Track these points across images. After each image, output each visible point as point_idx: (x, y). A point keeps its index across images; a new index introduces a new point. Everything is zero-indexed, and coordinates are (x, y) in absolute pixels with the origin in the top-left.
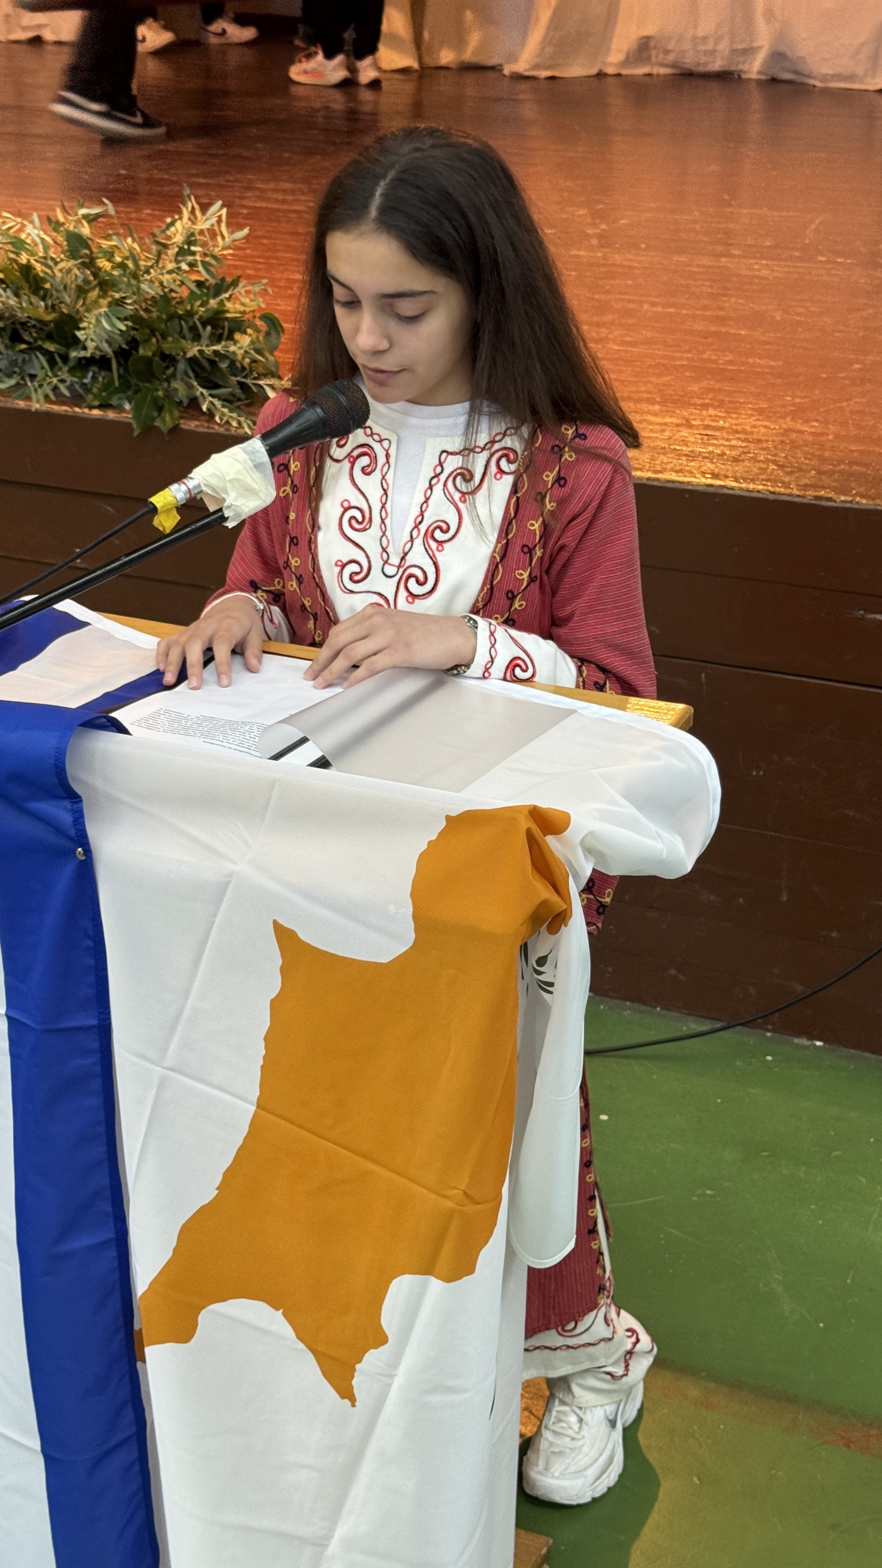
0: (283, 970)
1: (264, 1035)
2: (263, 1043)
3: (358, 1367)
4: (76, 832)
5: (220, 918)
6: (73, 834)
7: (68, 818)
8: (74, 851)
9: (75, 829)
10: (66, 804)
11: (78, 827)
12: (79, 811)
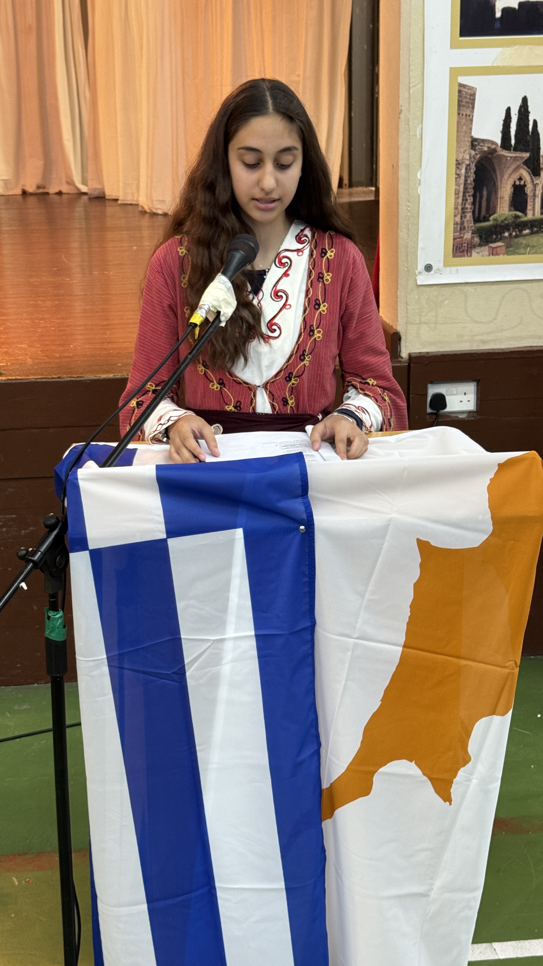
0: (421, 566)
1: (410, 604)
2: (409, 609)
3: (455, 780)
4: (307, 515)
5: (386, 545)
6: (304, 516)
7: (302, 508)
8: (298, 528)
9: (306, 513)
10: (300, 500)
11: (307, 511)
12: (307, 502)
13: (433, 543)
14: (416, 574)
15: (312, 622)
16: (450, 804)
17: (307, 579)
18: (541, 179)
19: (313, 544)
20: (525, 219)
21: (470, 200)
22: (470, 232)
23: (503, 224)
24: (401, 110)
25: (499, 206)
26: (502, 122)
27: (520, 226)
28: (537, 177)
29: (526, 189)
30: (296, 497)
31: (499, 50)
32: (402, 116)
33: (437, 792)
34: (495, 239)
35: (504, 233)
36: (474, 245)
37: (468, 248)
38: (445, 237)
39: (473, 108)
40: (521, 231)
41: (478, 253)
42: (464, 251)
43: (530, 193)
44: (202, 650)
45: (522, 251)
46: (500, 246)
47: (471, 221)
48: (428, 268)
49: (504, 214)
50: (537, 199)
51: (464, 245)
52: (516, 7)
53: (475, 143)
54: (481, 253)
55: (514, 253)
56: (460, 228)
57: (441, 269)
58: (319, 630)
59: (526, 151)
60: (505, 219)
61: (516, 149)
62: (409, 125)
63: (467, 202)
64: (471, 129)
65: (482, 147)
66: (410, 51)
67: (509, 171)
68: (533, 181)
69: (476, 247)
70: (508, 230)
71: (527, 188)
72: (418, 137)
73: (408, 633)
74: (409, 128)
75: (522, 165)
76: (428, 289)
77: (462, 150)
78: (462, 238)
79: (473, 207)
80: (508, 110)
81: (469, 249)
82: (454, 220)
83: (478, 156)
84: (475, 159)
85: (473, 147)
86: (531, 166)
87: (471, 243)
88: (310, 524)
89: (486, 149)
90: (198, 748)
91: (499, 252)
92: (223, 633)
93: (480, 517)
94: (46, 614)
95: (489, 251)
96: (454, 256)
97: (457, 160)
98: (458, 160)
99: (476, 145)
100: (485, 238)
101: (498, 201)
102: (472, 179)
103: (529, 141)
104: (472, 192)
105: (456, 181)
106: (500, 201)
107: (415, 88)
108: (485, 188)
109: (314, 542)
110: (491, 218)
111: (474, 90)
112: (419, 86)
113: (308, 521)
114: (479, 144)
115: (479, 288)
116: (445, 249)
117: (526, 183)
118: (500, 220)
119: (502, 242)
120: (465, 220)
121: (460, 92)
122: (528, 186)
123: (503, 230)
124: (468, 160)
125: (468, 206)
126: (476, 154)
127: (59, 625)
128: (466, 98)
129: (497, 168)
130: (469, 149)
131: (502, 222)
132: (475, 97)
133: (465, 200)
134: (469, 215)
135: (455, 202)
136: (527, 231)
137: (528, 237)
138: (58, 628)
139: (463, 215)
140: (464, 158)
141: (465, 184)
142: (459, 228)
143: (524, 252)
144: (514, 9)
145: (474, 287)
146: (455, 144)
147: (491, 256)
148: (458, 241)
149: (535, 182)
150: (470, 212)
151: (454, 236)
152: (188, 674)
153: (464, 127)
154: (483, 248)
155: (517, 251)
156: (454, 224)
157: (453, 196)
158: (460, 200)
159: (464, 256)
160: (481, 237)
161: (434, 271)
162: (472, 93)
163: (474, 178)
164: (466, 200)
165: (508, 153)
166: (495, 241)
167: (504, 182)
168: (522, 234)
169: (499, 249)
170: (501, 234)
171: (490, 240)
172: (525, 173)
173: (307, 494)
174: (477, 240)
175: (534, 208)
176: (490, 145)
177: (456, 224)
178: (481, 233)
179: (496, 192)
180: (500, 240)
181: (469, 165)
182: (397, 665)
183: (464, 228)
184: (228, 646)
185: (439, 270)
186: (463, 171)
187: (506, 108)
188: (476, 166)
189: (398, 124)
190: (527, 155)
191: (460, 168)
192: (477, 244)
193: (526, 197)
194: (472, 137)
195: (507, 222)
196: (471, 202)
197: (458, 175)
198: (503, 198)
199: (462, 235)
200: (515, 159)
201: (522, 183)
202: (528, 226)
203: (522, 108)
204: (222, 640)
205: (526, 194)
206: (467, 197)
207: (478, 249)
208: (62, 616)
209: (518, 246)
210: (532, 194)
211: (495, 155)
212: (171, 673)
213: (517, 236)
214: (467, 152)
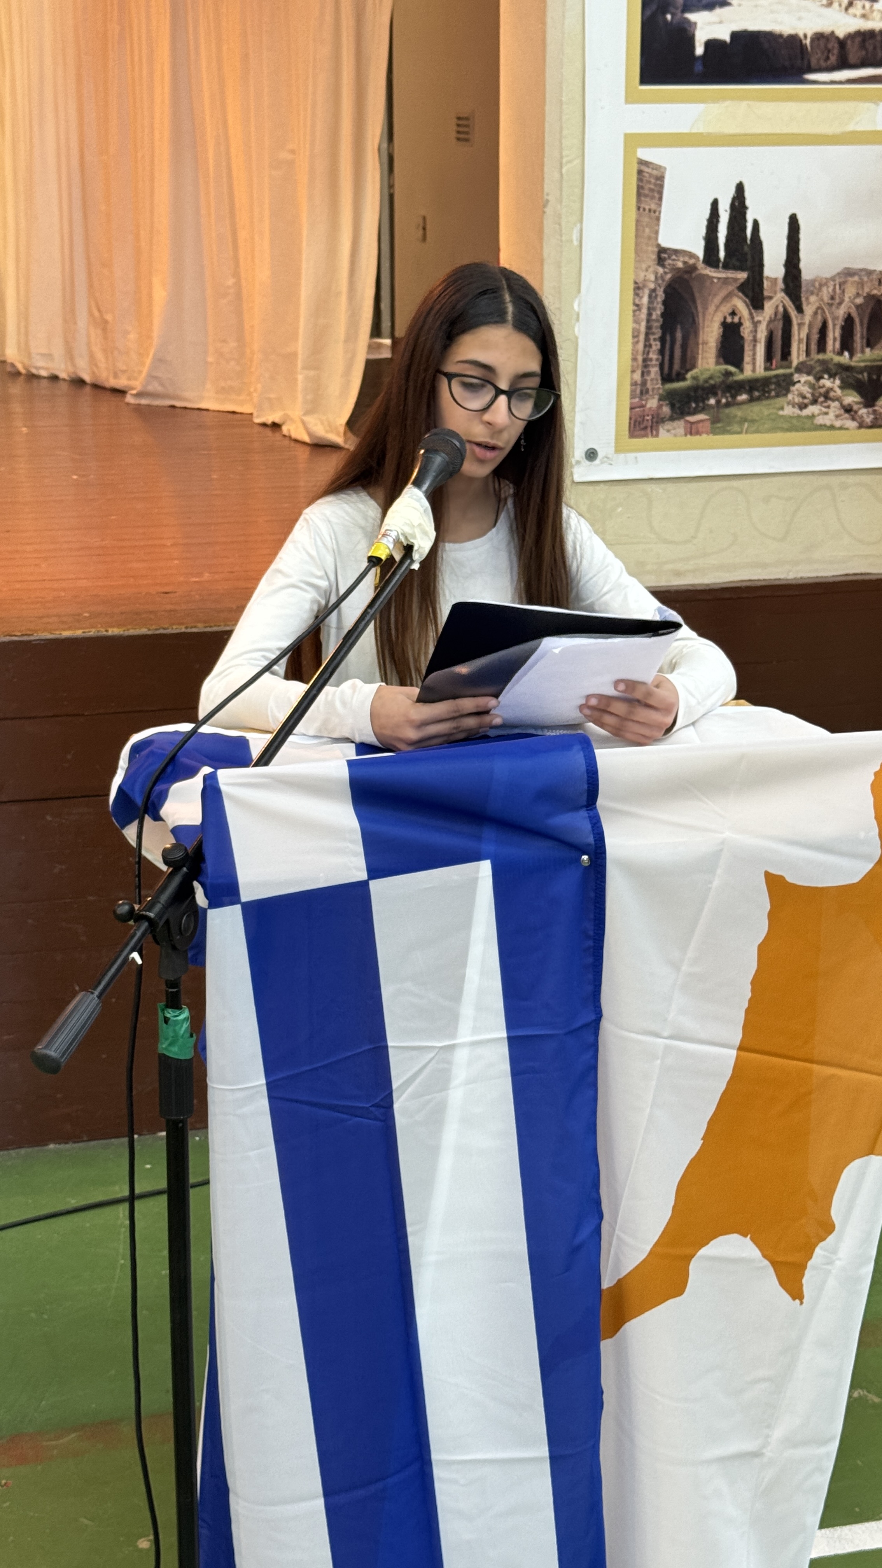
0: (771, 915)
1: (751, 978)
2: (750, 987)
3: (810, 1263)
4: (594, 837)
5: (716, 883)
6: (591, 840)
7: (587, 826)
8: (578, 859)
9: (594, 834)
10: (583, 813)
11: (596, 831)
12: (596, 817)
13: (789, 879)
14: (762, 928)
15: (596, 1014)
16: (801, 1303)
17: (590, 943)
18: (764, 315)
19: (603, 884)
20: (740, 377)
21: (656, 346)
22: (657, 397)
23: (707, 385)
24: (548, 201)
25: (700, 356)
26: (705, 223)
27: (733, 388)
28: (760, 311)
29: (742, 329)
30: (577, 808)
31: (702, 106)
32: (549, 210)
33: (781, 1284)
34: (695, 409)
35: (708, 399)
36: (662, 419)
37: (652, 422)
38: (617, 405)
39: (661, 199)
40: (734, 397)
41: (668, 431)
42: (646, 428)
43: (749, 336)
44: (420, 1066)
45: (736, 428)
46: (702, 421)
47: (657, 380)
48: (591, 455)
49: (708, 370)
50: (758, 345)
51: (648, 418)
52: (727, 38)
53: (663, 255)
54: (673, 432)
55: (724, 431)
56: (641, 390)
57: (610, 456)
58: (606, 1025)
59: (742, 269)
60: (711, 378)
61: (726, 266)
62: (560, 224)
63: (651, 350)
64: (657, 233)
65: (675, 263)
66: (562, 104)
67: (717, 300)
68: (752, 318)
69: (666, 421)
70: (715, 394)
71: (744, 329)
72: (576, 243)
73: (747, 1027)
74: (561, 230)
75: (736, 291)
76: (591, 488)
77: (644, 266)
78: (643, 406)
79: (660, 357)
80: (715, 204)
81: (655, 424)
82: (632, 379)
83: (669, 276)
84: (663, 280)
85: (661, 261)
86: (750, 294)
87: (658, 415)
88: (599, 851)
89: (680, 265)
90: (409, 1229)
91: (700, 430)
92: (453, 1036)
93: (862, 835)
94: (160, 1013)
95: (685, 428)
96: (632, 435)
97: (636, 283)
98: (637, 281)
99: (665, 259)
100: (679, 408)
101: (698, 348)
102: (659, 312)
103: (746, 254)
104: (658, 333)
105: (634, 316)
106: (703, 347)
107: (569, 166)
108: (679, 327)
109: (604, 882)
110: (689, 375)
111: (662, 170)
112: (577, 162)
113: (596, 847)
114: (669, 258)
115: (671, 487)
116: (617, 424)
117: (742, 321)
118: (702, 378)
119: (706, 414)
120: (648, 378)
121: (640, 172)
122: (744, 323)
123: (707, 394)
124: (653, 282)
125: (654, 356)
126: (666, 273)
127: (184, 1032)
128: (649, 182)
129: (697, 295)
130: (654, 264)
131: (706, 381)
132: (663, 181)
133: (648, 345)
134: (654, 371)
135: (633, 350)
136: (744, 397)
137: (744, 407)
138: (182, 1037)
139: (645, 370)
140: (647, 278)
141: (648, 321)
142: (638, 391)
143: (739, 430)
144: (724, 42)
145: (663, 486)
146: (633, 255)
147: (689, 436)
148: (638, 411)
149: (756, 319)
150: (655, 365)
151: (631, 403)
152: (396, 1106)
153: (647, 230)
154: (676, 423)
155: (728, 428)
156: (632, 385)
157: (629, 340)
158: (641, 346)
159: (646, 436)
160: (672, 406)
161: (601, 460)
162: (659, 174)
163: (663, 311)
164: (650, 346)
165: (715, 272)
166: (695, 412)
167: (708, 317)
168: (736, 401)
169: (701, 425)
170: (703, 401)
171: (687, 410)
172: (740, 305)
173: (595, 803)
174: (666, 410)
175: (754, 359)
176: (687, 259)
177: (634, 384)
178: (674, 399)
179: (696, 334)
180: (703, 410)
181: (654, 290)
182: (727, 1079)
183: (647, 391)
184: (461, 1056)
185: (608, 458)
186: (645, 300)
187: (711, 200)
188: (665, 292)
189: (542, 223)
190: (743, 276)
191: (641, 295)
192: (667, 417)
193: (741, 342)
194: (659, 245)
195: (712, 382)
196: (657, 349)
197: (637, 305)
198: (706, 344)
199: (644, 402)
200: (725, 281)
201: (736, 320)
202: (744, 388)
203: (737, 201)
204: (452, 1047)
205: (742, 338)
206: (652, 342)
207: (669, 425)
208: (188, 1017)
209: (730, 420)
210: (751, 338)
211: (694, 275)
212: (370, 1105)
213: (728, 405)
214: (651, 269)
